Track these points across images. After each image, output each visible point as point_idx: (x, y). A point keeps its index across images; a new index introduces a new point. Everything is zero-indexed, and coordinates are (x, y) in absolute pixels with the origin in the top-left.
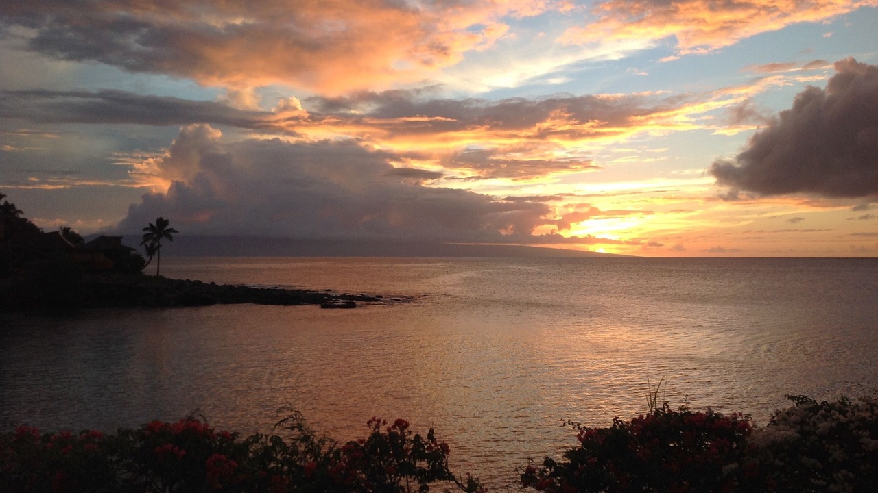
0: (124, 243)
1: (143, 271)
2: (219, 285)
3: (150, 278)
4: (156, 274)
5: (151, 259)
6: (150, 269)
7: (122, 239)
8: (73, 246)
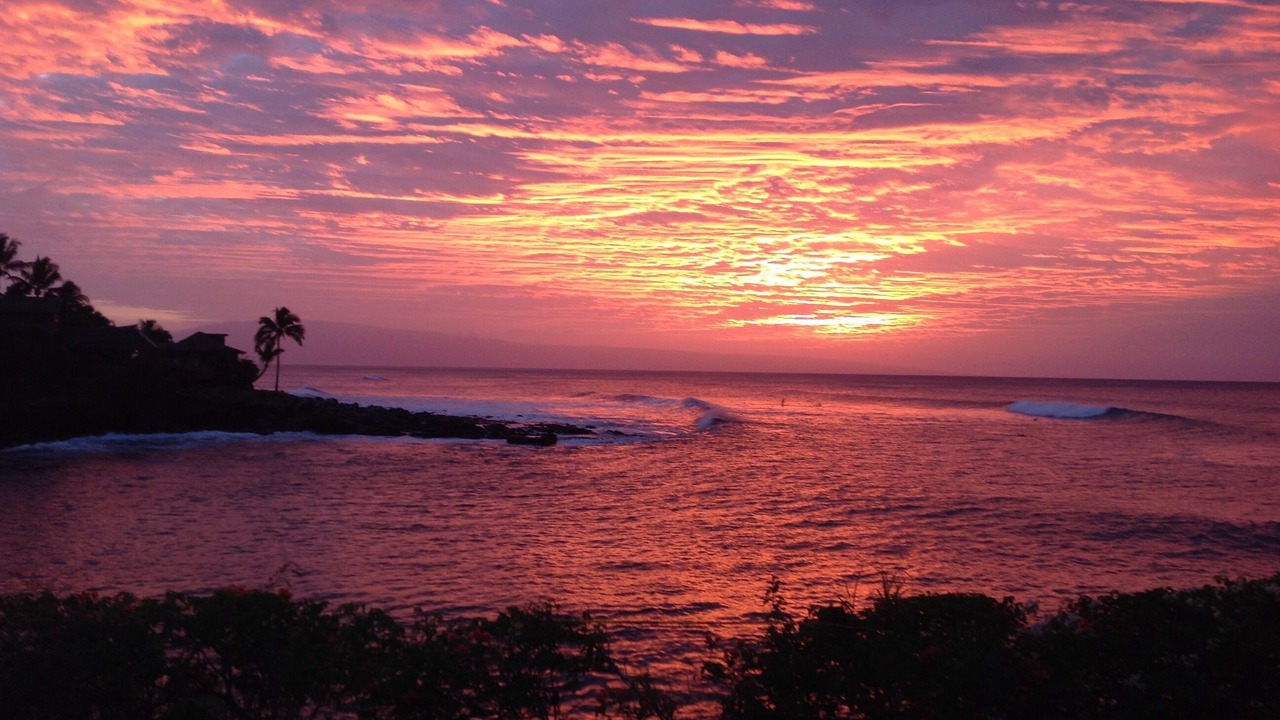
0: (229, 342)
1: (254, 384)
2: (365, 406)
3: (263, 393)
4: (273, 389)
5: (266, 366)
6: (264, 383)
7: (226, 338)
8: (156, 346)
